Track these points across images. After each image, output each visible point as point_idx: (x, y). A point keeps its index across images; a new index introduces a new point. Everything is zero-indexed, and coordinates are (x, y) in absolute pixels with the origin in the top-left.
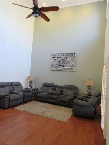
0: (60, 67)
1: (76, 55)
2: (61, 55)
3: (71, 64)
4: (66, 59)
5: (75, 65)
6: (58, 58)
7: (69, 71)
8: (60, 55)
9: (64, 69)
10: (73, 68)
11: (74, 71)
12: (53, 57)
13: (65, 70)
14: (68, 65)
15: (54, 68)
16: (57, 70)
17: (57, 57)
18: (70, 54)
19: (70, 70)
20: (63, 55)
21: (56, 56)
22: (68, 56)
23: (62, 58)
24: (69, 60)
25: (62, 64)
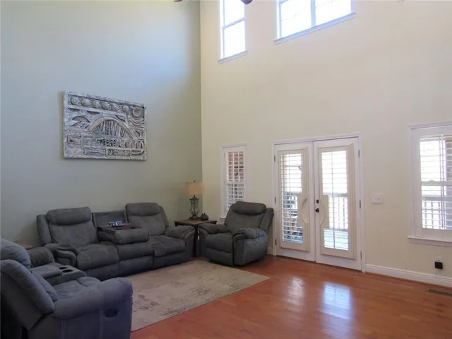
0: (100, 146)
1: (146, 112)
2: (104, 103)
3: (135, 138)
4: (118, 121)
5: (145, 141)
6: (89, 115)
7: (131, 160)
8: (98, 102)
9: (114, 153)
10: (142, 150)
11: (143, 160)
12: (72, 107)
13: (117, 157)
14: (126, 139)
15: (80, 150)
16: (90, 157)
17: (86, 109)
18: (129, 105)
19: (132, 158)
20: (107, 105)
21: (83, 105)
22: (124, 111)
23: (106, 115)
24: (127, 125)
25: (106, 138)
